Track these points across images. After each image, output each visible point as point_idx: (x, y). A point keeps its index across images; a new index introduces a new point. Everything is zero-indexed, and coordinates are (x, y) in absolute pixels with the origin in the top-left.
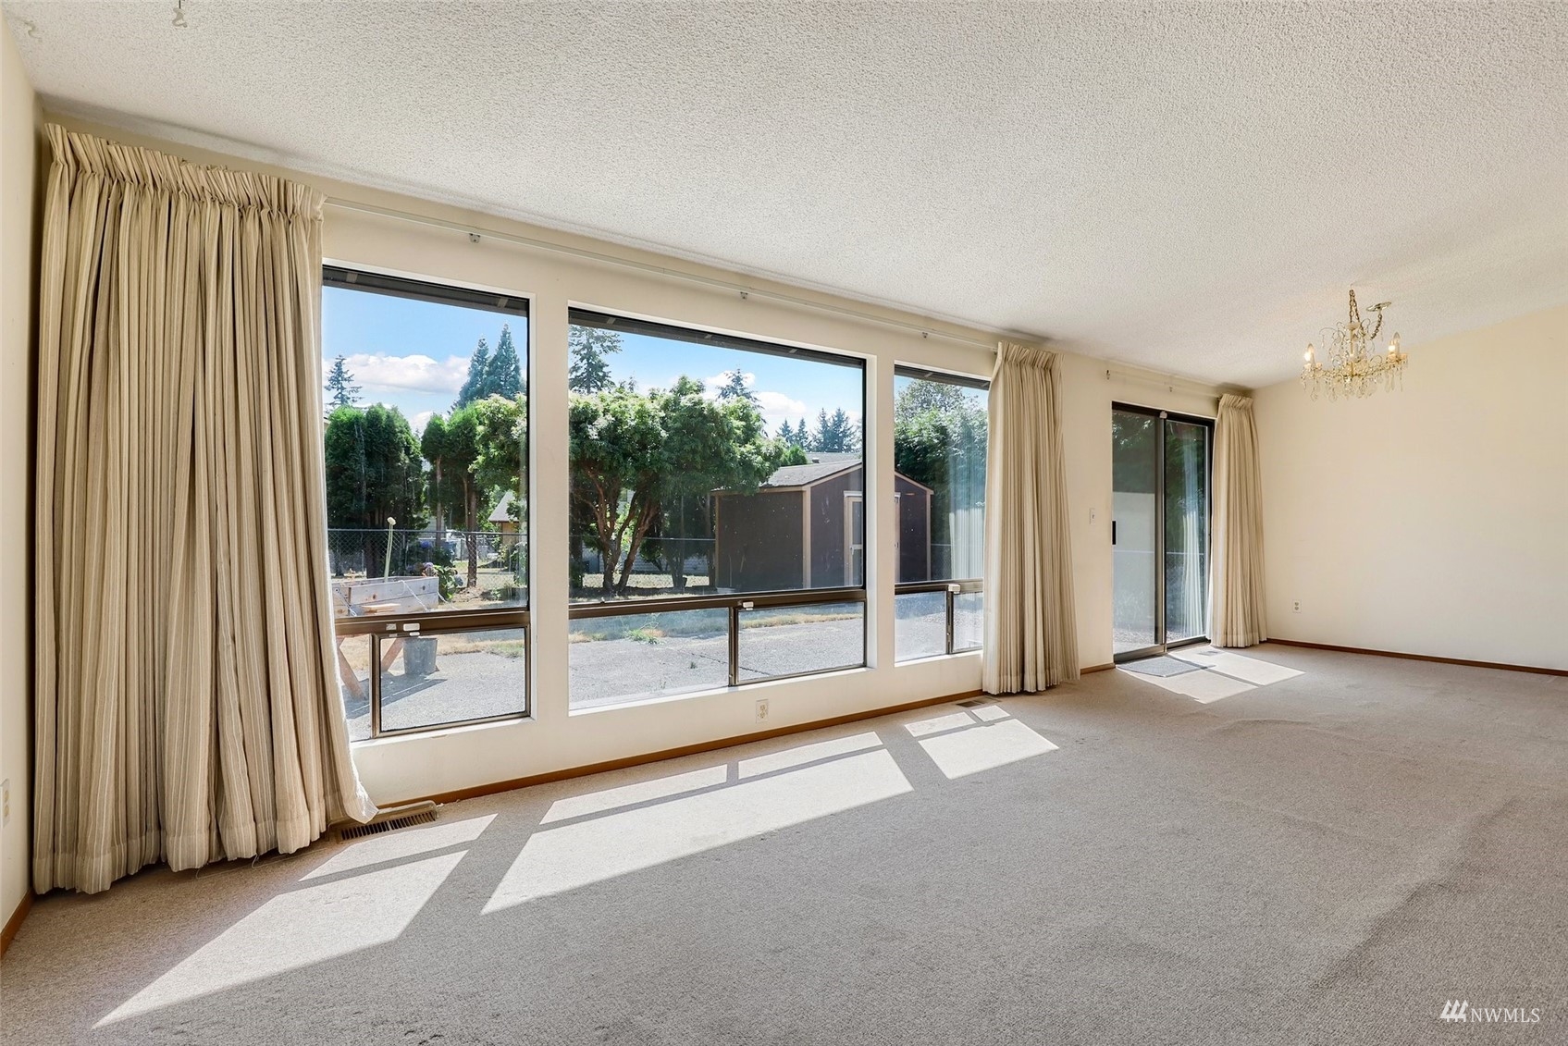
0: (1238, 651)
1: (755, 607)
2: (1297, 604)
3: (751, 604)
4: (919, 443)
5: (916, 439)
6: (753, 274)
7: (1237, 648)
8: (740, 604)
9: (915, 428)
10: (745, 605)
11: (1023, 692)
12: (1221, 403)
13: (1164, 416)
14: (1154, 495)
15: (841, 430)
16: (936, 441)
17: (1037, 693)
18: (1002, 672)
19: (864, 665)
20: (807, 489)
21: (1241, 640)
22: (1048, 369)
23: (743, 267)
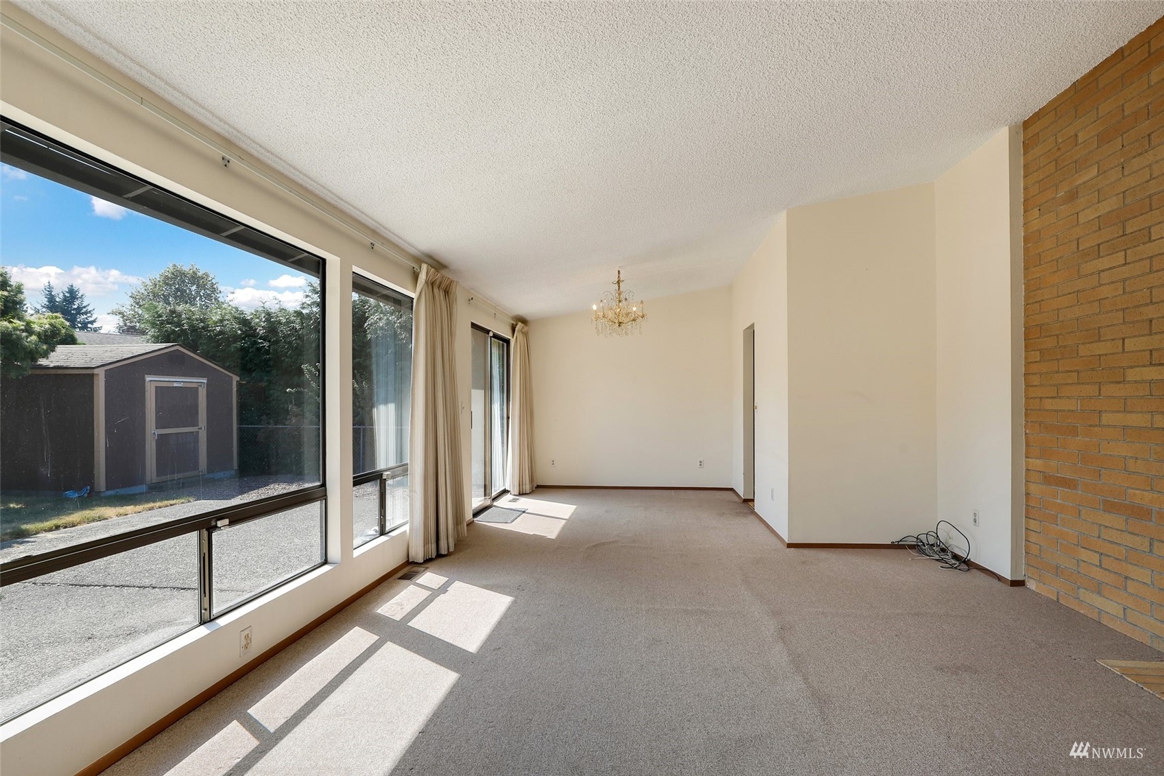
0: (526, 496)
1: (230, 522)
2: (553, 461)
3: (226, 521)
4: (221, 333)
5: (218, 329)
6: (237, 141)
7: (526, 494)
8: (213, 523)
9: (216, 318)
10: (219, 524)
11: (439, 556)
12: (517, 329)
13: (491, 334)
14: (483, 391)
15: (76, 307)
16: (239, 332)
17: (449, 554)
18: (426, 542)
19: (325, 562)
20: (101, 373)
21: (527, 488)
22: (447, 292)
23: (231, 130)
